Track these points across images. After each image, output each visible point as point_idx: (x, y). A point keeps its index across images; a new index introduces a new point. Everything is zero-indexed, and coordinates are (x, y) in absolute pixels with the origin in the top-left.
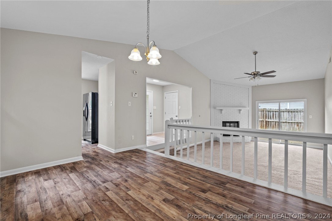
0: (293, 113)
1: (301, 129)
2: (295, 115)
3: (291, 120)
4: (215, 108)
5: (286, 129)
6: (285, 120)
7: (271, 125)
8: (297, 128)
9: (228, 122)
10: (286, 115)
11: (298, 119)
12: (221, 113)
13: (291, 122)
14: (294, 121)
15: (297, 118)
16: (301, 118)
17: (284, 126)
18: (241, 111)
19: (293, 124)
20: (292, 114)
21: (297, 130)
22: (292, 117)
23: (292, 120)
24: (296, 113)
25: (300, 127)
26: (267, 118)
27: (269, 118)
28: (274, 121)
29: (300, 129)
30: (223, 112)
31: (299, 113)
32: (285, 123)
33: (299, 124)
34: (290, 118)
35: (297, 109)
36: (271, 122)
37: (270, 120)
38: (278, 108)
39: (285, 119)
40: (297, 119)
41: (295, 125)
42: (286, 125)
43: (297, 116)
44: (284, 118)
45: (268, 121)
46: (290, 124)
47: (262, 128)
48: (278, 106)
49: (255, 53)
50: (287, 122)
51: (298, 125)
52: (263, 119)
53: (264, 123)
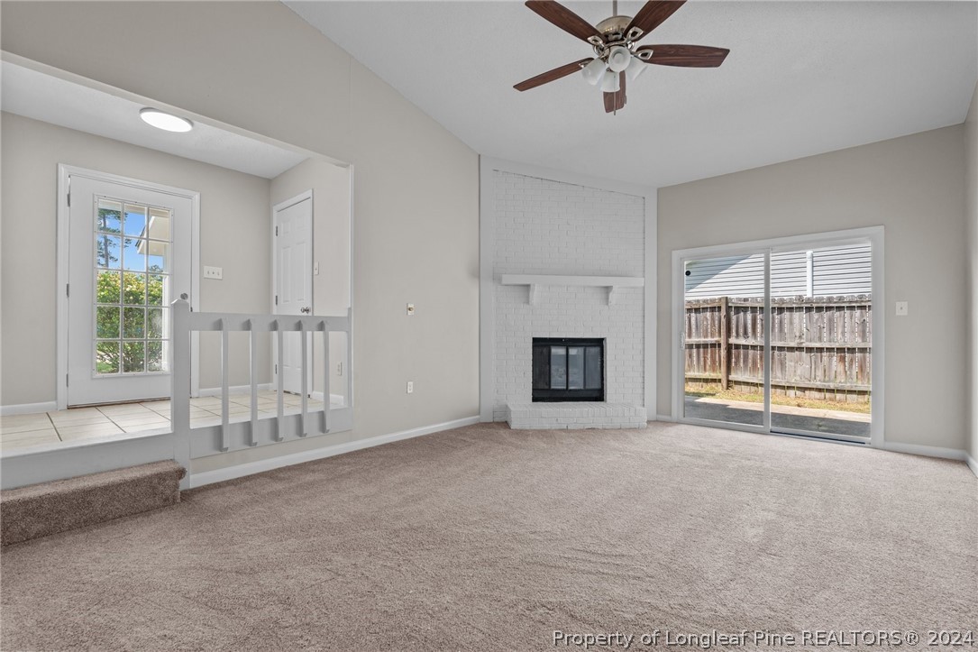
0: (826, 315)
1: (854, 373)
2: (831, 321)
3: (816, 339)
4: (497, 279)
5: (799, 372)
6: (797, 341)
7: (745, 361)
8: (840, 368)
9: (561, 339)
10: (801, 321)
11: (843, 333)
12: (528, 302)
13: (818, 345)
14: (830, 341)
15: (840, 331)
16: (853, 332)
17: (792, 364)
18: (611, 294)
19: (825, 354)
20: (822, 316)
21: (839, 377)
22: (821, 329)
23: (820, 339)
24: (837, 313)
25: (851, 365)
26: (734, 334)
27: (741, 331)
28: (756, 344)
29: (851, 375)
30: (536, 295)
31: (847, 313)
32: (797, 353)
33: (848, 355)
34: (815, 330)
35: (841, 299)
36: (746, 347)
37: (742, 341)
38: (763, 295)
39: (798, 334)
40: (840, 336)
41: (831, 357)
42: (800, 359)
43: (841, 324)
44: (791, 330)
45: (737, 347)
46: (813, 353)
47: (714, 371)
48: (763, 286)
50: (804, 345)
51: (843, 359)
52: (720, 336)
53: (723, 353)
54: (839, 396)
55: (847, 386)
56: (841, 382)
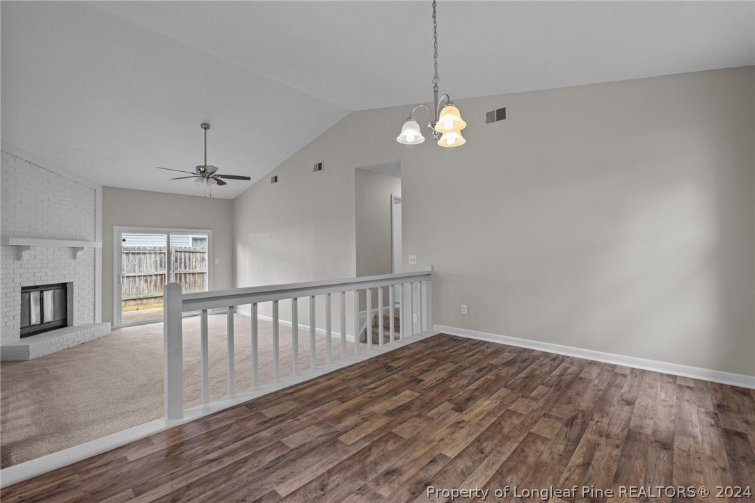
2: (140, 261)
8: (145, 286)
11: (146, 267)
12: (18, 259)
13: (134, 274)
14: (140, 272)
15: (145, 266)
16: (151, 267)
18: (79, 252)
19: (137, 279)
20: (135, 258)
21: (144, 291)
22: (135, 265)
23: (134, 271)
24: (143, 256)
31: (148, 256)
33: (149, 278)
35: (145, 248)
40: (145, 269)
41: (140, 280)
43: (145, 262)
46: (131, 279)
49: (206, 127)
51: (146, 281)
54: (145, 301)
55: (149, 295)
56: (146, 293)
